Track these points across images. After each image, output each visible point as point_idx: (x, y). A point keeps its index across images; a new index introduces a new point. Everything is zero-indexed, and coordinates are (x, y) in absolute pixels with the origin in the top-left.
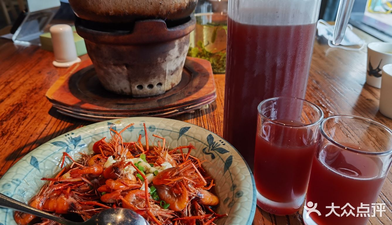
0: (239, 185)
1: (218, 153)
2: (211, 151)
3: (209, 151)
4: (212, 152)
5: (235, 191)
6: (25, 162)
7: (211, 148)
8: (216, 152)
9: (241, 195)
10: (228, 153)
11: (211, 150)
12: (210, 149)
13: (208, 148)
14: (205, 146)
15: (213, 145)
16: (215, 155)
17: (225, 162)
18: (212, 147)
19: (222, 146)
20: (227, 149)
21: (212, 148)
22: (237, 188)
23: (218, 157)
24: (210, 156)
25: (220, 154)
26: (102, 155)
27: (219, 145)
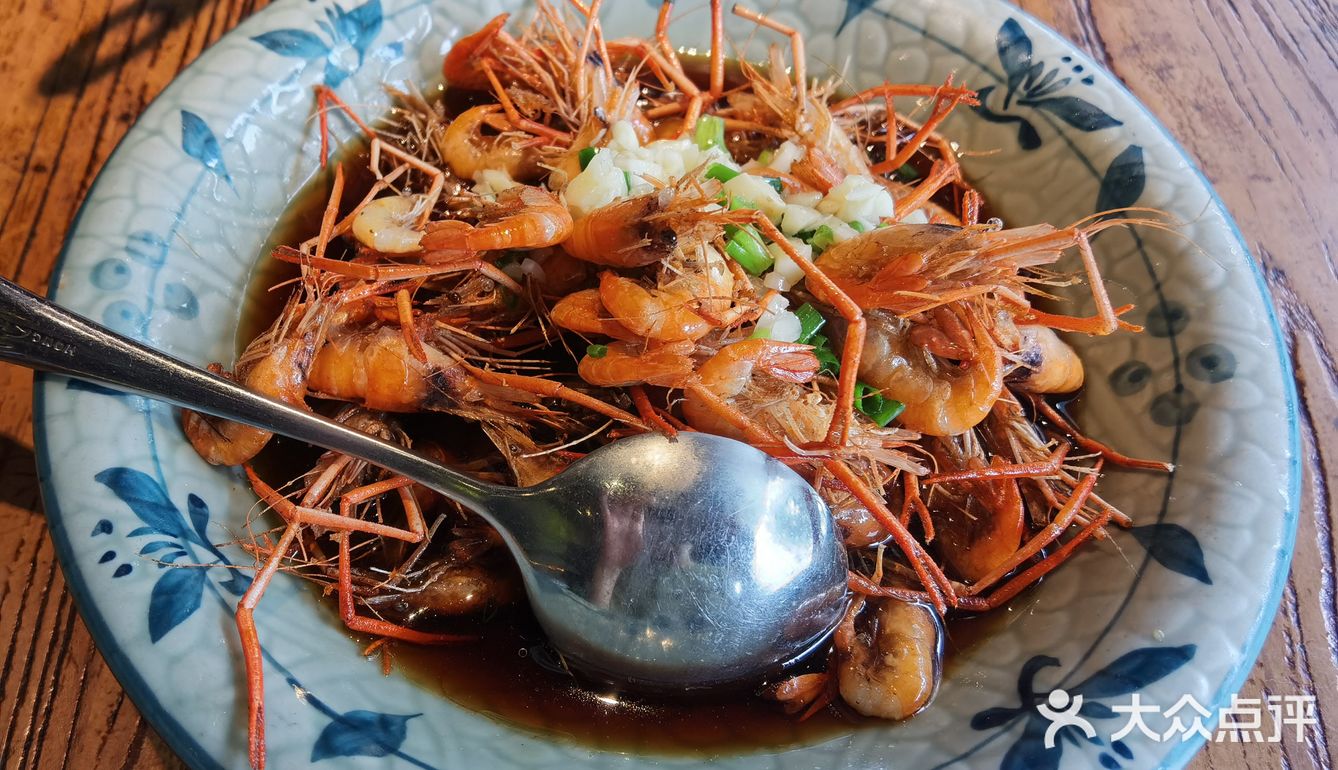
0: (1205, 313)
1: (1061, 123)
2: (1015, 109)
3: (1006, 106)
4: (1025, 112)
5: (1185, 344)
6: (156, 140)
7: (1020, 93)
8: (1047, 119)
9: (1223, 368)
10: (1114, 131)
11: (1020, 103)
12: (1015, 98)
13: (1004, 90)
14: (987, 80)
15: (1030, 81)
16: (1044, 130)
17: (1103, 175)
18: (1027, 86)
19: (1077, 90)
20: (1108, 108)
21: (1025, 93)
22: (1193, 327)
23: (1060, 143)
24: (1009, 133)
25: (1073, 133)
26: (502, 111)
27: (1067, 81)
